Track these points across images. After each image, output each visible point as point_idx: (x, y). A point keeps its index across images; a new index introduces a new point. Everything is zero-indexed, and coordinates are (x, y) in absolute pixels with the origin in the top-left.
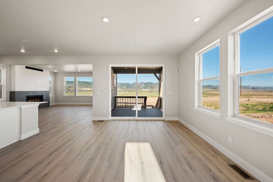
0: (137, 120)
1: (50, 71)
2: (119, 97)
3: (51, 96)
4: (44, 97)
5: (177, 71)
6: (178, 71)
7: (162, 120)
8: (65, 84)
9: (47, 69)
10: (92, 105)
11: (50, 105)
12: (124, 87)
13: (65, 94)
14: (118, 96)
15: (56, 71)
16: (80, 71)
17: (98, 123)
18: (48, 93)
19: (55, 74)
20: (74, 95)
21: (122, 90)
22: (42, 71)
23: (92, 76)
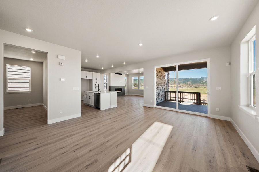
0: (177, 112)
1: (125, 74)
2: (171, 92)
3: (126, 89)
4: (122, 90)
5: (228, 63)
6: (230, 64)
7: (206, 117)
8: (133, 81)
9: (124, 73)
10: (143, 96)
11: (125, 94)
12: (189, 83)
13: (133, 88)
14: (169, 91)
15: (128, 74)
16: (140, 72)
17: (146, 108)
18: (124, 87)
19: (128, 76)
20: (137, 89)
21: (186, 86)
22: (121, 74)
23: (143, 75)
